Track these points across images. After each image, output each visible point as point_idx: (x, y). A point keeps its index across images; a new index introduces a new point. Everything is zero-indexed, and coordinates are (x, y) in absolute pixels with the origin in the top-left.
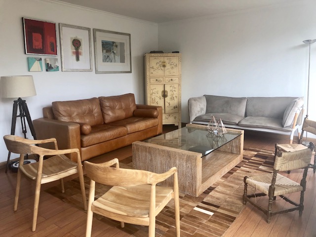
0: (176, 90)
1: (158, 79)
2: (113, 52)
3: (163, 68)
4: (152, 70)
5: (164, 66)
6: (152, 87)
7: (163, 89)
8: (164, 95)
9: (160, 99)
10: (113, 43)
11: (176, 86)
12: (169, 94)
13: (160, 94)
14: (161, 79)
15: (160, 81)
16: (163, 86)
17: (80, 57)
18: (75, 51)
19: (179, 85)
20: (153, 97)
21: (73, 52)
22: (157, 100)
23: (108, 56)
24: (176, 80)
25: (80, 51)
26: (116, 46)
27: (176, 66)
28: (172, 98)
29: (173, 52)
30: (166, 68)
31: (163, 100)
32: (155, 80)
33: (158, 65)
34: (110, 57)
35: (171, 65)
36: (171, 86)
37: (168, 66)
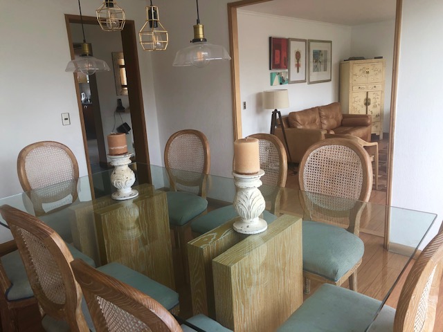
0: (379, 97)
1: (360, 87)
2: (320, 61)
3: (366, 75)
4: (355, 78)
5: (368, 72)
6: (355, 95)
7: (365, 97)
8: (367, 103)
9: (362, 107)
10: (320, 51)
11: (379, 93)
12: (372, 102)
13: (362, 102)
14: (364, 86)
15: (363, 89)
16: (366, 94)
17: (300, 69)
19: (382, 92)
20: (355, 105)
21: (296, 64)
22: (359, 108)
23: (316, 66)
24: (379, 87)
25: (300, 63)
26: (322, 55)
27: (380, 72)
28: (375, 106)
29: (375, 58)
30: (369, 75)
31: (365, 108)
32: (357, 87)
33: (362, 71)
34: (318, 66)
35: (375, 71)
36: (374, 94)
37: (371, 72)
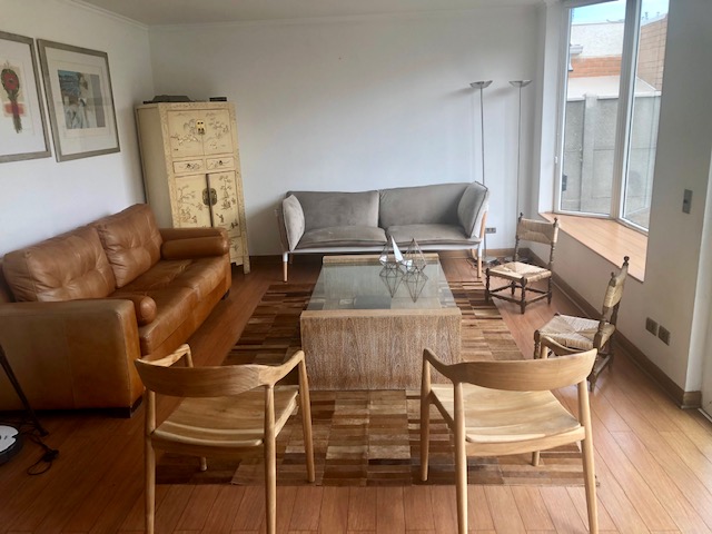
0: (233, 185)
1: (190, 163)
2: (82, 101)
3: (199, 137)
4: (175, 143)
5: (202, 131)
6: (180, 183)
7: (204, 186)
8: (210, 199)
9: (201, 209)
10: (80, 75)
11: (231, 176)
12: (220, 196)
13: (200, 198)
14: (199, 162)
15: (195, 167)
16: (203, 178)
17: (23, 119)
18: (9, 102)
19: (237, 173)
20: (184, 207)
21: (7, 106)
22: (194, 211)
23: (75, 113)
24: (229, 163)
25: (19, 102)
26: (86, 85)
27: (226, 130)
28: (227, 206)
29: (212, 100)
30: (206, 137)
31: (207, 210)
32: (184, 164)
33: (188, 129)
34: (79, 114)
35: (216, 128)
36: (221, 179)
37: (210, 132)
